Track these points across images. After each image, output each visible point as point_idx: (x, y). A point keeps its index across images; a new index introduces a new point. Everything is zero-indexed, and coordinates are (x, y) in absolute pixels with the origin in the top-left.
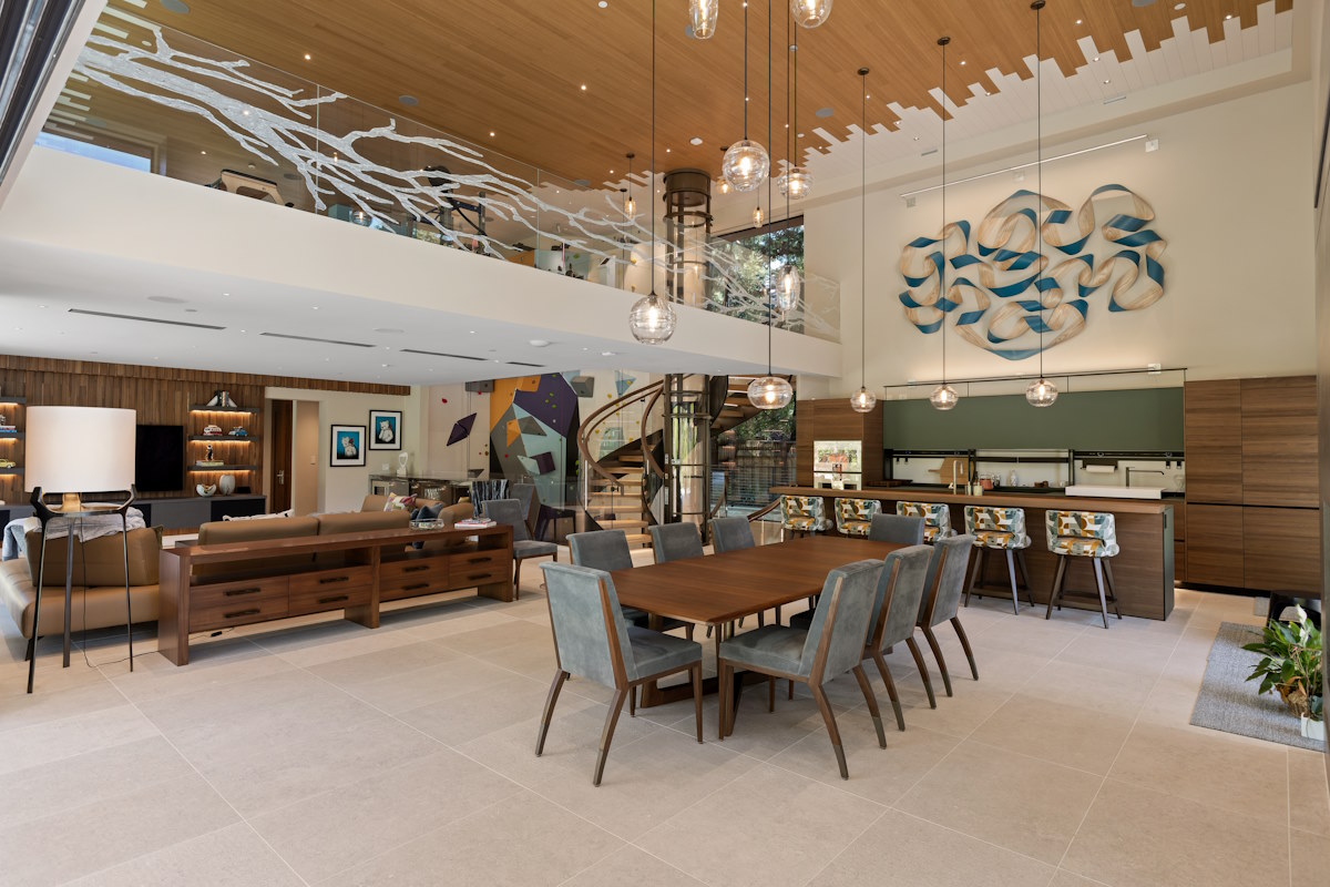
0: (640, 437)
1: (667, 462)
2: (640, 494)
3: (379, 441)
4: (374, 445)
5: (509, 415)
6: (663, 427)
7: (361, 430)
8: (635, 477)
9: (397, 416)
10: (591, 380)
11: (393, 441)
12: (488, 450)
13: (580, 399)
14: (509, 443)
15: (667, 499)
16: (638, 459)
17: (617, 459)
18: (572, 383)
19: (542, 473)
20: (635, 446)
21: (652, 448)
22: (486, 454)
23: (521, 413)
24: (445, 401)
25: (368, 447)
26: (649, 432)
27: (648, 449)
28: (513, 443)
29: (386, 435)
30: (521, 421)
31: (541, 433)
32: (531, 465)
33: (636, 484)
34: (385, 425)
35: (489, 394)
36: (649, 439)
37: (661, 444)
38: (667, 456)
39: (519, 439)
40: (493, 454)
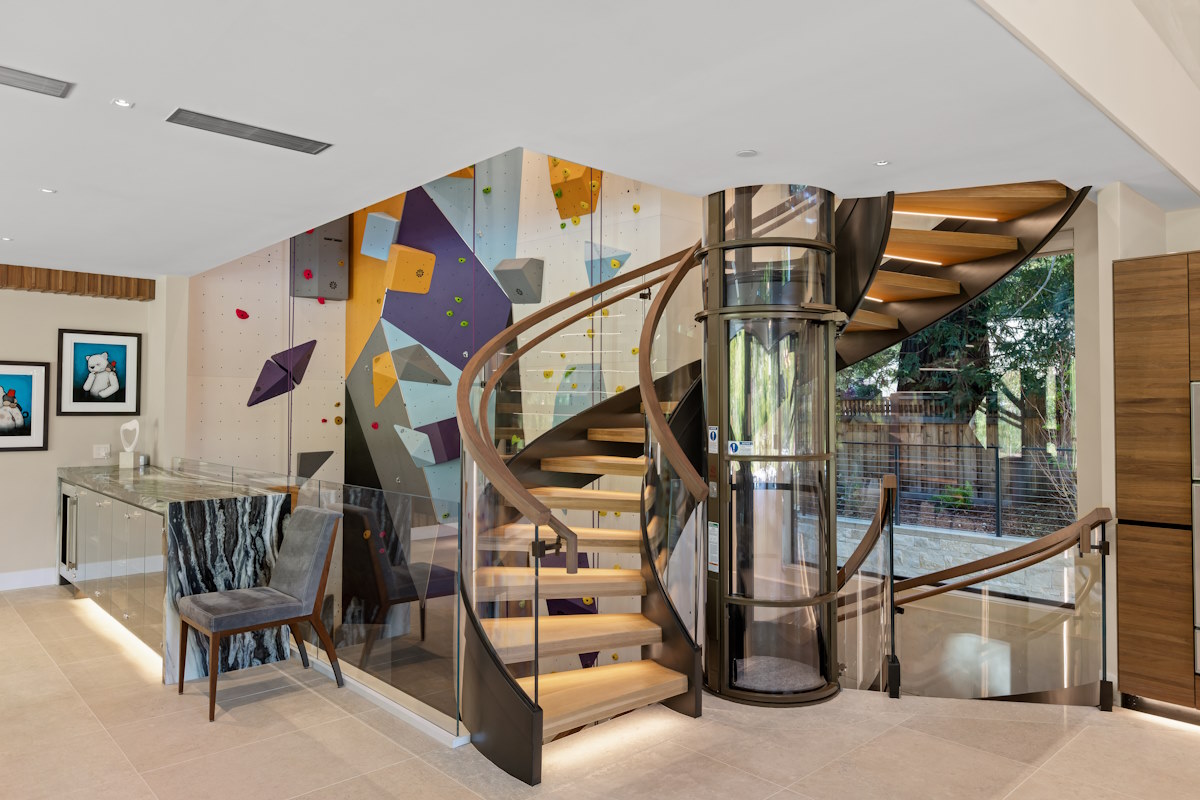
0: (636, 382)
1: (713, 447)
2: (635, 534)
3: (81, 395)
4: (68, 404)
5: (376, 344)
6: (700, 354)
7: (38, 374)
8: (622, 483)
9: (131, 343)
10: (538, 265)
11: (120, 396)
12: (341, 412)
13: (514, 306)
14: (378, 400)
15: (714, 557)
16: (634, 435)
17: (583, 434)
18: (496, 272)
19: (439, 461)
20: (627, 405)
21: (670, 407)
22: (338, 421)
23: (398, 339)
24: (242, 315)
25: (53, 407)
26: (660, 371)
27: (656, 411)
28: (386, 400)
29: (102, 382)
30: (397, 353)
31: (439, 379)
32: (418, 446)
33: (625, 505)
34: (99, 361)
35: (343, 304)
36: (663, 387)
37: (694, 399)
38: (712, 430)
39: (395, 393)
40: (351, 420)
